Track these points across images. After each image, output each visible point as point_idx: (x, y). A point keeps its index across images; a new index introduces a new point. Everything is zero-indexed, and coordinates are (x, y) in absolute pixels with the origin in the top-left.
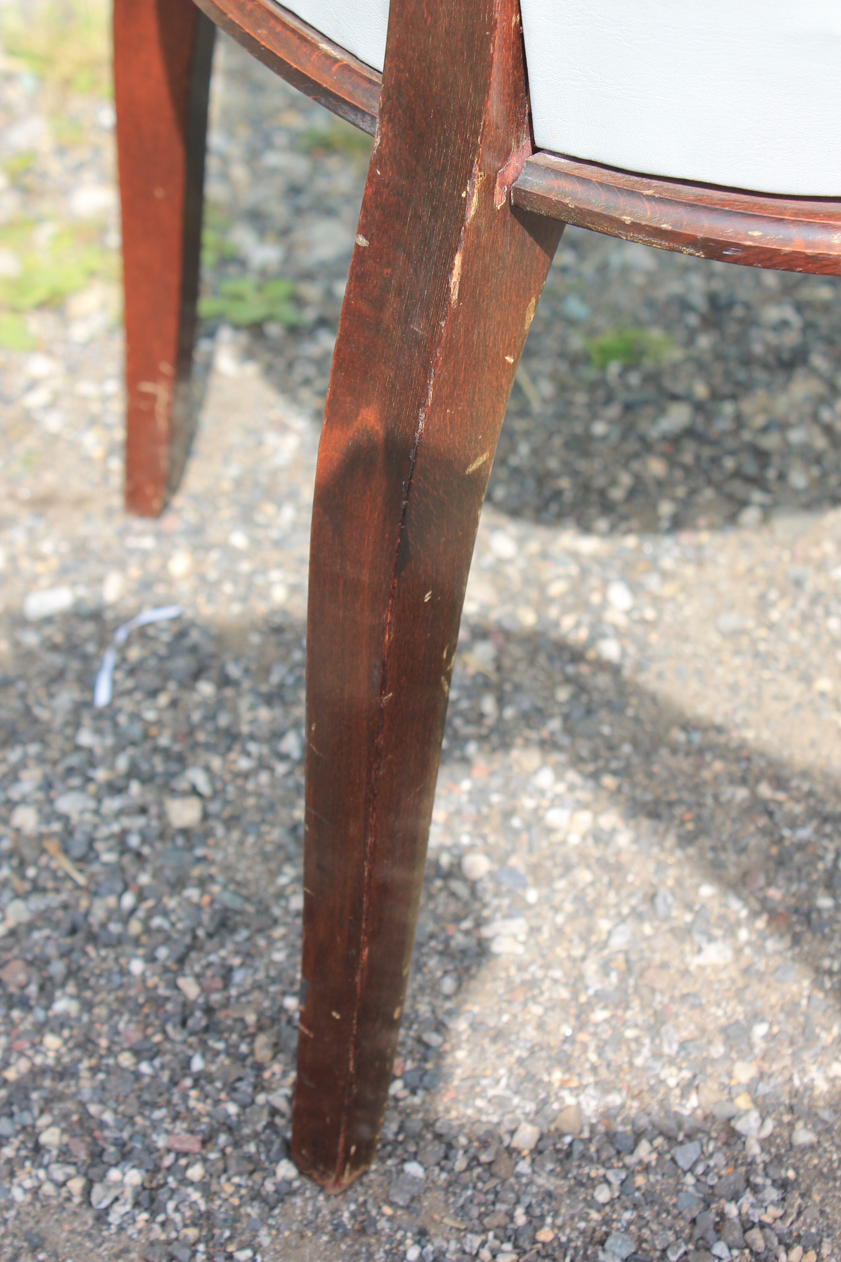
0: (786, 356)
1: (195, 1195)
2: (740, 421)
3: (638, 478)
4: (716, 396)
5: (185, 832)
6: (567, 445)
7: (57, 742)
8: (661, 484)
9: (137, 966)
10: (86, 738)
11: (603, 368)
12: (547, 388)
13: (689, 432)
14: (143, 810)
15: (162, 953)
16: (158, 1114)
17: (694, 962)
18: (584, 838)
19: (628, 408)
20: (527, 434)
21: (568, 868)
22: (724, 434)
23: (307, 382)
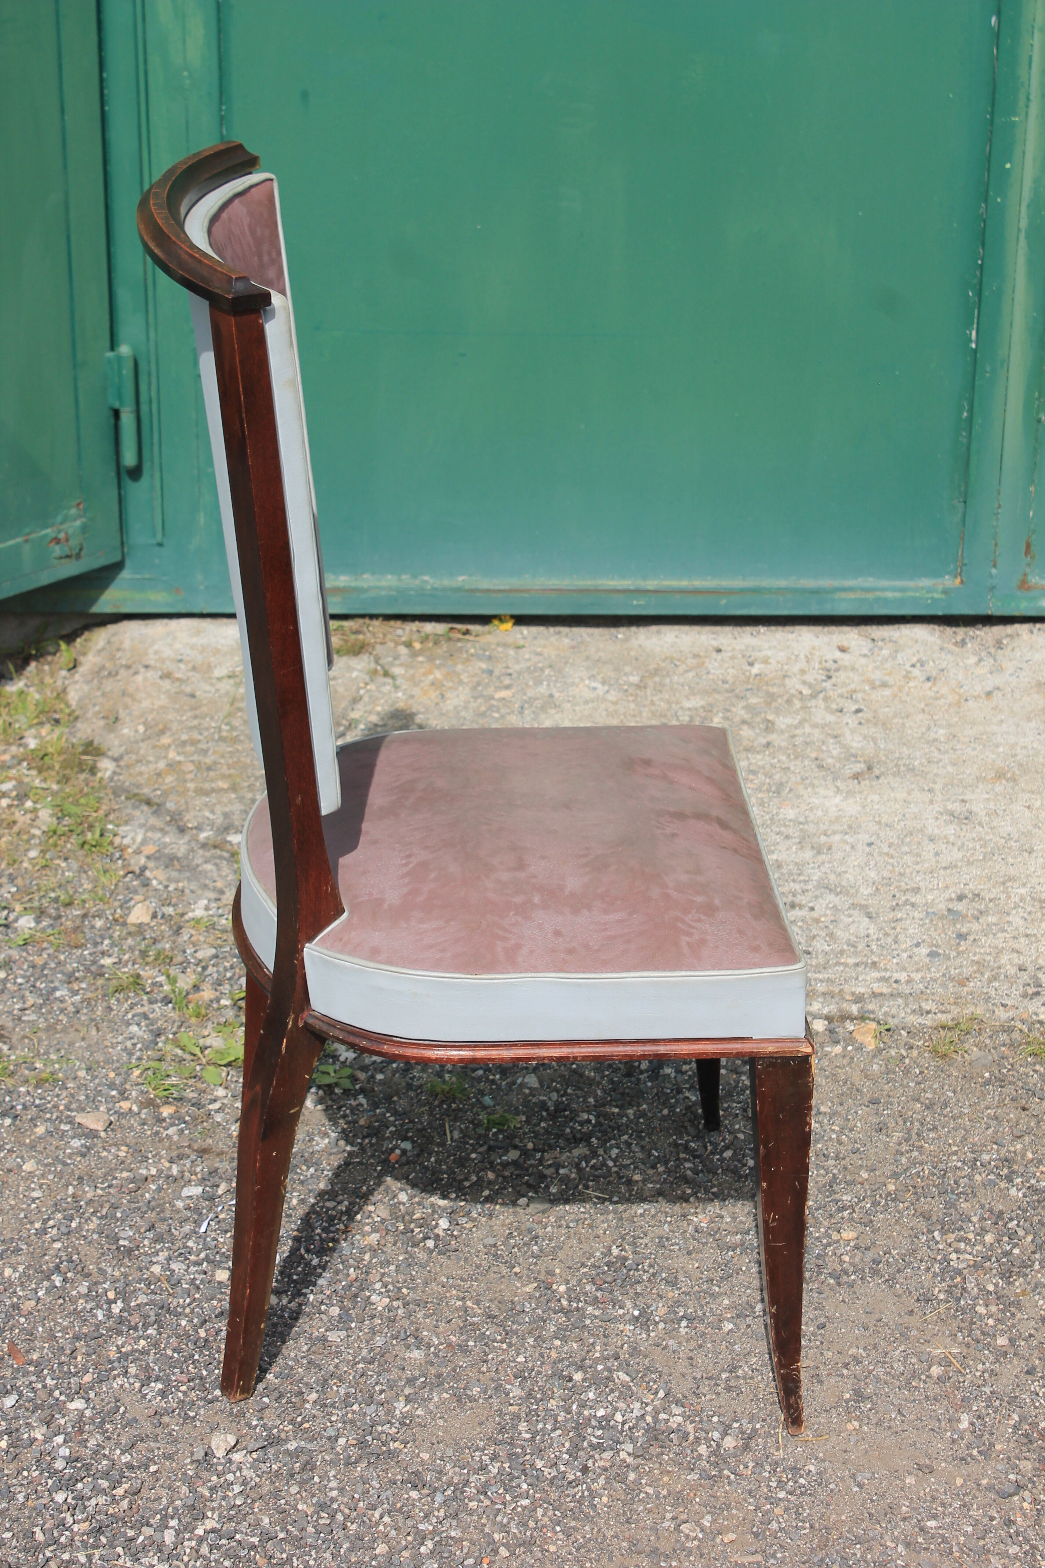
0: (578, 1136)
1: (180, 1394)
2: (541, 1161)
3: (480, 1179)
4: (535, 1150)
5: (219, 1283)
6: (454, 1161)
7: (179, 1244)
8: (490, 1182)
9: (184, 1323)
10: (190, 1244)
11: (488, 1129)
12: (456, 1135)
13: (514, 1163)
14: (205, 1273)
15: (195, 1320)
16: (176, 1370)
17: (408, 1355)
18: (384, 1308)
19: (491, 1149)
20: (438, 1153)
21: (373, 1317)
22: (532, 1165)
23: (344, 1116)
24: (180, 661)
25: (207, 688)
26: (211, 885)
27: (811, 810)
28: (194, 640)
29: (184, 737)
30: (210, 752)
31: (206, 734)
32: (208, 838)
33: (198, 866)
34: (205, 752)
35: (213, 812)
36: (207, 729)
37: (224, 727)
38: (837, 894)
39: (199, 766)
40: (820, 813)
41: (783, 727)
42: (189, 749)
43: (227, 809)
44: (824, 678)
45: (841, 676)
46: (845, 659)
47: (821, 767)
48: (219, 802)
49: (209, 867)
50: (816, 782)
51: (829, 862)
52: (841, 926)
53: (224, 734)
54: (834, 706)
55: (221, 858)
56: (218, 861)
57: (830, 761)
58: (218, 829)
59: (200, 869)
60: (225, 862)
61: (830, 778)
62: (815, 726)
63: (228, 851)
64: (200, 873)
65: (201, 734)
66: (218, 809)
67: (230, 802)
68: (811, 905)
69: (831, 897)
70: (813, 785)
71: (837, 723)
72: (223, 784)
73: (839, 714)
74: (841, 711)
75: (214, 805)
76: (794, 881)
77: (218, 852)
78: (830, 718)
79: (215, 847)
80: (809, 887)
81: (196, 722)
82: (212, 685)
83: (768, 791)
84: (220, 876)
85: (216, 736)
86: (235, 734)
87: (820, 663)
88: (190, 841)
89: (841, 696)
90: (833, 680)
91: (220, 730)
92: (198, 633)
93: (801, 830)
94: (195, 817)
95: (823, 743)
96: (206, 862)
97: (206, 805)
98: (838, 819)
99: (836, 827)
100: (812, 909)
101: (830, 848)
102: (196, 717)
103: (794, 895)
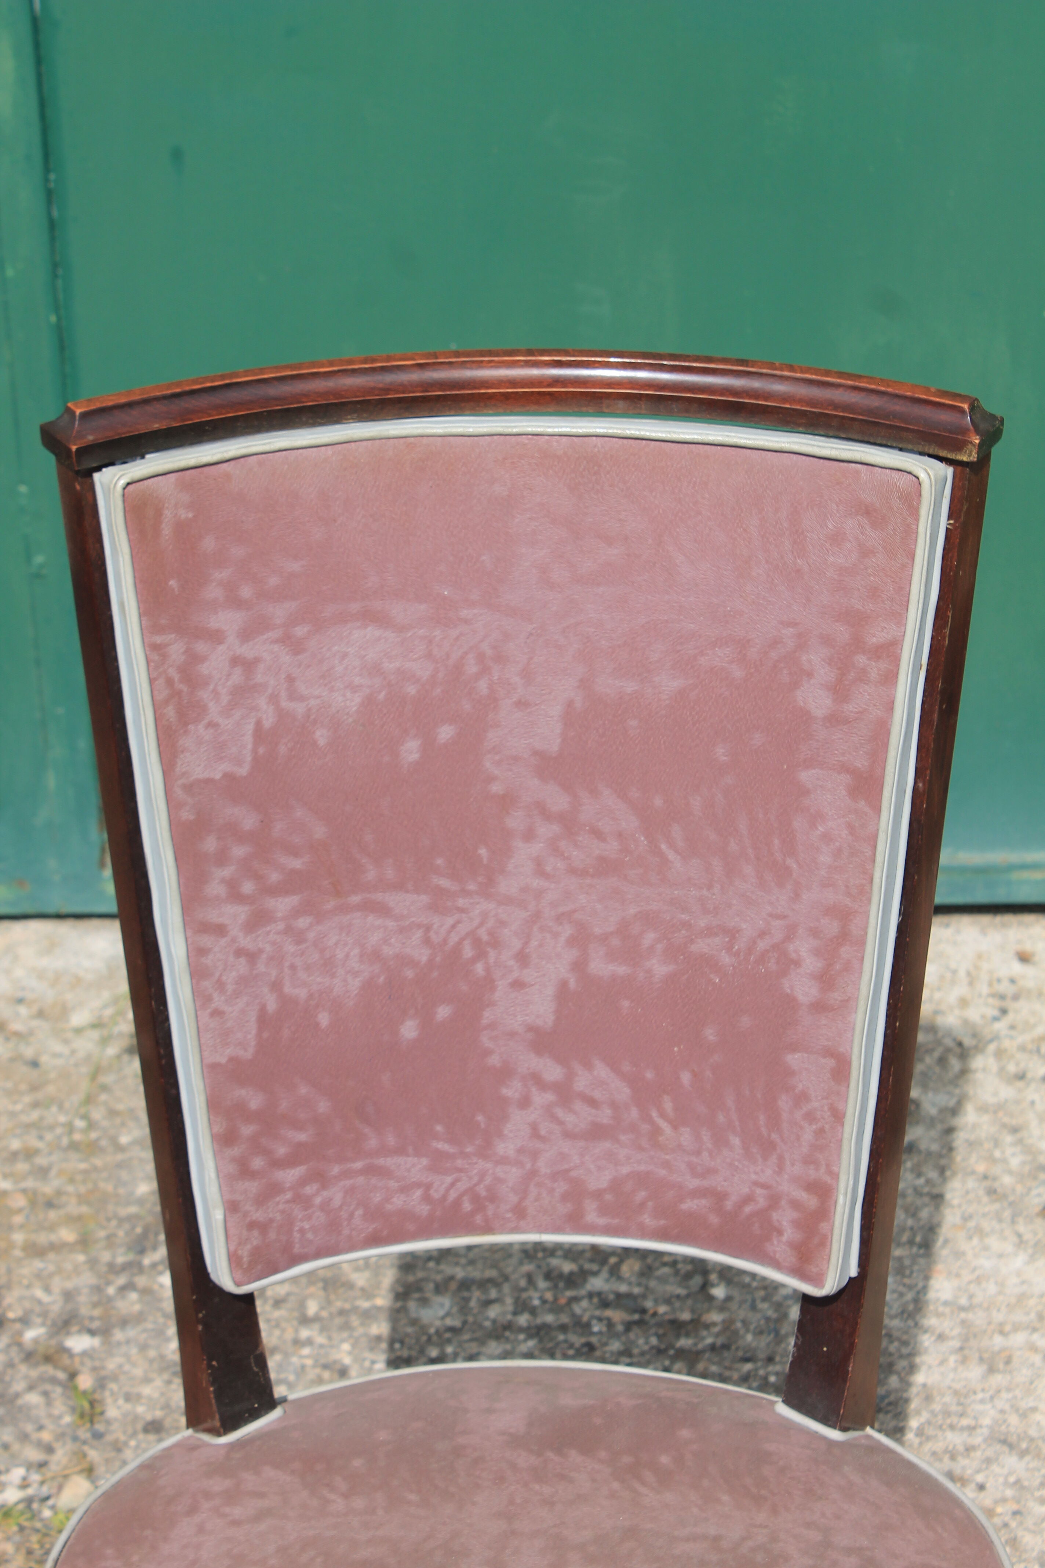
24: (20, 1001)
25: (57, 1047)
26: (35, 1436)
27: (978, 1280)
28: (44, 962)
29: (15, 1144)
30: (53, 1172)
31: (49, 1137)
32: (36, 1341)
33: (17, 1395)
34: (43, 1172)
35: (47, 1289)
36: (51, 1128)
37: (80, 1124)
38: (1023, 1454)
39: (34, 1200)
40: (992, 1288)
41: (933, 1111)
42: (22, 1167)
43: (69, 1285)
44: (996, 1013)
45: (1022, 1010)
46: (1028, 975)
47: (991, 1192)
48: (59, 1271)
49: (33, 1398)
50: (986, 1225)
51: (1009, 1390)
52: (1030, 1522)
53: (77, 1137)
54: (1012, 1068)
55: (54, 1381)
56: (48, 1387)
57: (1007, 1180)
58: (54, 1324)
59: (20, 1402)
60: (59, 1390)
61: (1007, 1214)
62: (983, 1109)
63: (65, 1369)
64: (20, 1409)
65: (41, 1138)
66: (57, 1284)
67: (77, 1270)
68: (980, 1478)
69: (1011, 1461)
70: (979, 1231)
71: (1017, 1102)
72: (67, 1235)
73: (1020, 1084)
74: (1021, 1077)
75: (51, 1275)
76: (952, 1427)
77: (49, 1370)
78: (1006, 1092)
79: (48, 1359)
80: (977, 1440)
81: (35, 1115)
82: (66, 1042)
83: (911, 1242)
84: (50, 1416)
85: (65, 1141)
86: (93, 1135)
87: (990, 984)
88: (9, 1346)
89: (1022, 1048)
90: (1010, 1017)
91: (70, 1128)
92: (51, 947)
93: (963, 1322)
94: (21, 1299)
95: (997, 1143)
96: (31, 1388)
97: (38, 1276)
98: (1022, 1298)
99: (1019, 1317)
100: (981, 1487)
101: (1008, 1361)
102: (36, 1105)
103: (953, 1458)
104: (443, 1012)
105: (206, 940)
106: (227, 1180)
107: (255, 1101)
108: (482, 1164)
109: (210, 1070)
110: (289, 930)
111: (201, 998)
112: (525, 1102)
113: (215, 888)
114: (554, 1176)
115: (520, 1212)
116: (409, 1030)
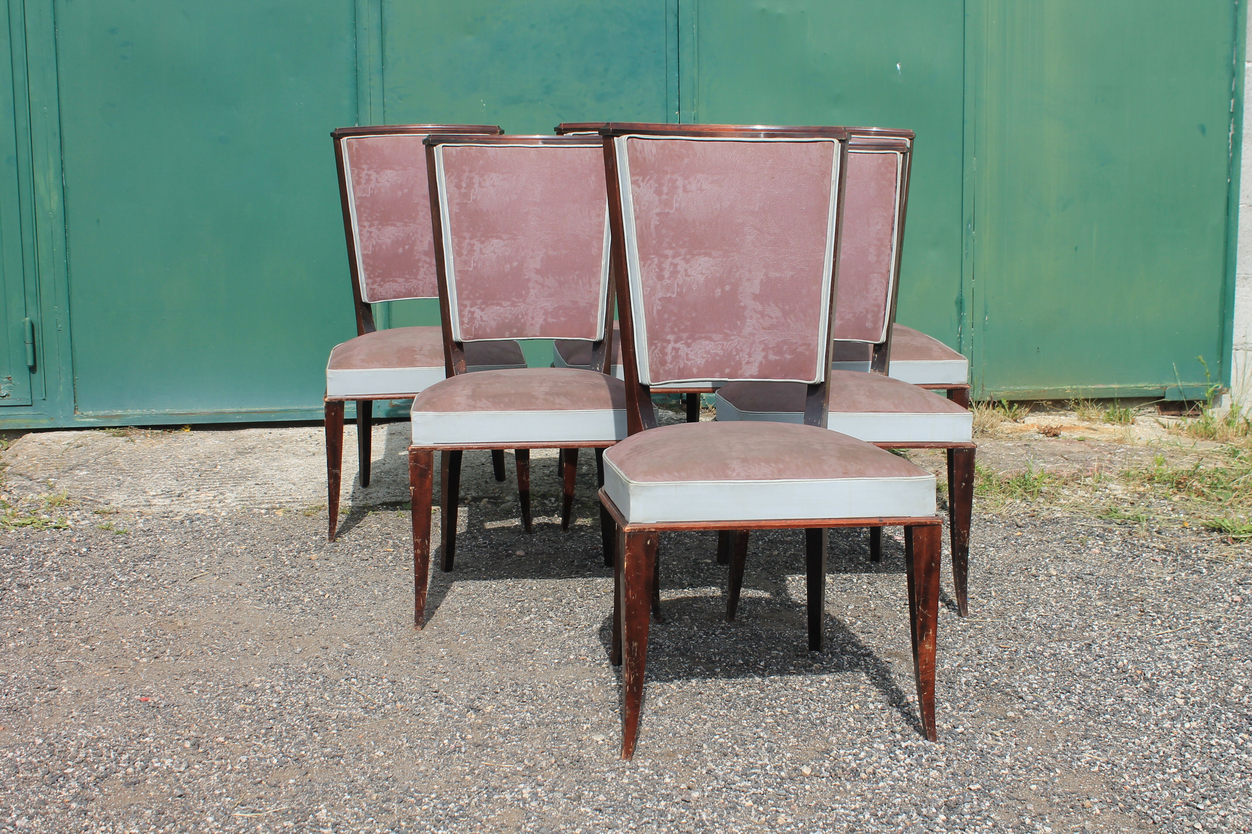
104: (407, 247)
105: (362, 228)
106: (366, 279)
107: (371, 263)
108: (415, 281)
109: (363, 255)
110: (377, 228)
111: (361, 240)
112: (423, 267)
113: (363, 218)
114: (429, 283)
115: (423, 291)
116: (401, 250)
